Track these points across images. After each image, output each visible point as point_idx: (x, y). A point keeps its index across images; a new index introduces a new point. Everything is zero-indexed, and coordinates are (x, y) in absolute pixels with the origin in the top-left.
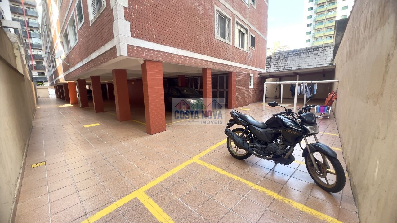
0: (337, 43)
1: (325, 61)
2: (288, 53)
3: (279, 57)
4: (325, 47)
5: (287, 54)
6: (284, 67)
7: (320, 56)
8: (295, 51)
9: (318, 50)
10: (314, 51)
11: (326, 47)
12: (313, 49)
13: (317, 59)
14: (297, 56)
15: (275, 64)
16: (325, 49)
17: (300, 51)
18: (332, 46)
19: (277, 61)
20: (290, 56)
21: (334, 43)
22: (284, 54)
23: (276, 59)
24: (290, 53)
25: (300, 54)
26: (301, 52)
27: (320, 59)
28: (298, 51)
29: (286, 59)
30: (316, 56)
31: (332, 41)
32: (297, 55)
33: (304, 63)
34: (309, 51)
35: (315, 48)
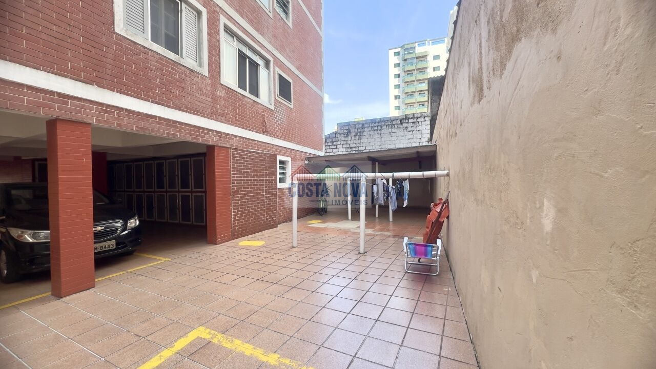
0: (434, 113)
1: (419, 140)
2: (363, 124)
3: (349, 132)
4: (417, 118)
5: (360, 126)
6: (357, 149)
7: (411, 133)
8: (373, 121)
9: (408, 123)
10: (402, 124)
11: (419, 117)
12: (401, 120)
13: (407, 137)
14: (377, 130)
15: (342, 143)
16: (418, 120)
17: (381, 122)
18: (428, 116)
19: (346, 139)
20: (366, 129)
21: (429, 111)
22: (357, 126)
23: (344, 133)
24: (366, 126)
25: (381, 127)
26: (383, 123)
27: (411, 137)
28: (378, 122)
29: (360, 135)
30: (406, 133)
31: (426, 110)
32: (376, 128)
33: (389, 142)
34: (394, 123)
35: (403, 119)
